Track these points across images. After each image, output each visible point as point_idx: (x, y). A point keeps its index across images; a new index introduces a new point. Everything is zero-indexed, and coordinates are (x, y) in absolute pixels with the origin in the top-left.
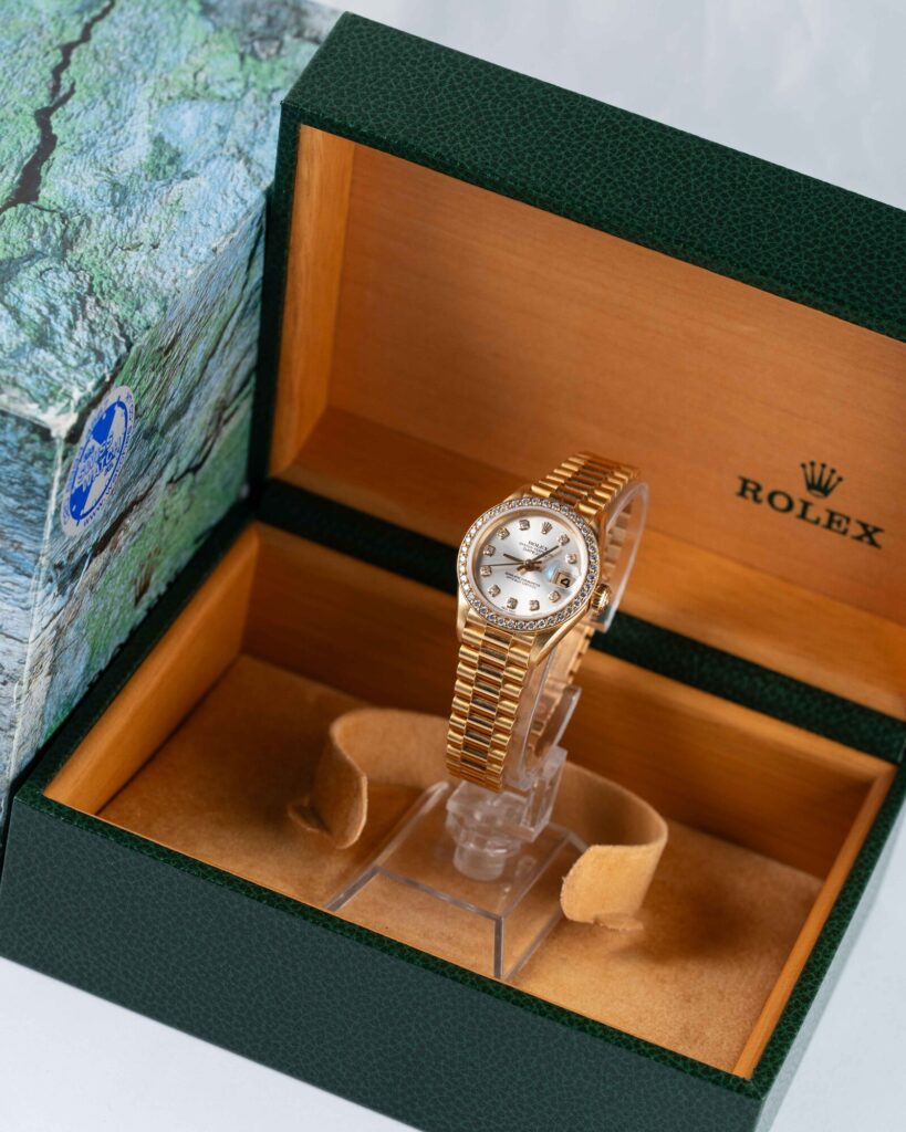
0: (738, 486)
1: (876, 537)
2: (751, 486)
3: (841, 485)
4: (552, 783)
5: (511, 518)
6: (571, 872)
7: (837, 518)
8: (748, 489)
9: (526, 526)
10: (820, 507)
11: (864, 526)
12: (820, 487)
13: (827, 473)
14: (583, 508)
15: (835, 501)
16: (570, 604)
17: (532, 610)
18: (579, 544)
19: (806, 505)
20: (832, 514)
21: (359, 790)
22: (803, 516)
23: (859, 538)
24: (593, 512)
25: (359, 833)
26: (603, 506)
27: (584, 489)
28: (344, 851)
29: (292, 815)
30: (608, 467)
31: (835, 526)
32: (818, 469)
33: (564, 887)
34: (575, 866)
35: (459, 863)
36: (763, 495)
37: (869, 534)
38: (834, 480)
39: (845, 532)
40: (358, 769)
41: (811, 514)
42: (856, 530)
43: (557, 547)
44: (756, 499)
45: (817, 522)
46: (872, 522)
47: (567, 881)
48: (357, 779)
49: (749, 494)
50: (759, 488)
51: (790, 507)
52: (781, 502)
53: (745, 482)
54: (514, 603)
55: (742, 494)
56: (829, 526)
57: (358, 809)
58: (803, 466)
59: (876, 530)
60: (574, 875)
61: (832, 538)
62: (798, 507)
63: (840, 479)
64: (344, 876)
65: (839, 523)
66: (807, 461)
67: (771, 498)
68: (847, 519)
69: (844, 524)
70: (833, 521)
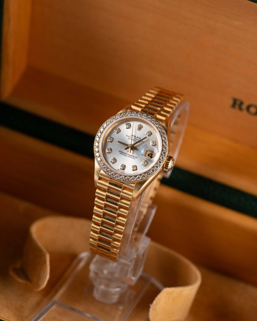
0: (231, 102)
2: (238, 103)
4: (143, 255)
5: (122, 122)
6: (154, 302)
8: (237, 104)
9: (129, 126)
14: (158, 116)
16: (153, 167)
17: (133, 170)
18: (157, 136)
21: (45, 262)
24: (164, 118)
25: (45, 284)
26: (168, 115)
27: (158, 107)
29: (12, 273)
30: (170, 95)
33: (151, 310)
34: (157, 299)
35: (97, 295)
36: (244, 107)
40: (45, 250)
43: (146, 138)
44: (241, 109)
47: (152, 306)
48: (44, 256)
49: (237, 107)
50: (242, 103)
52: (253, 110)
53: (235, 101)
54: (124, 167)
60: (156, 304)
64: (39, 304)
67: (248, 108)
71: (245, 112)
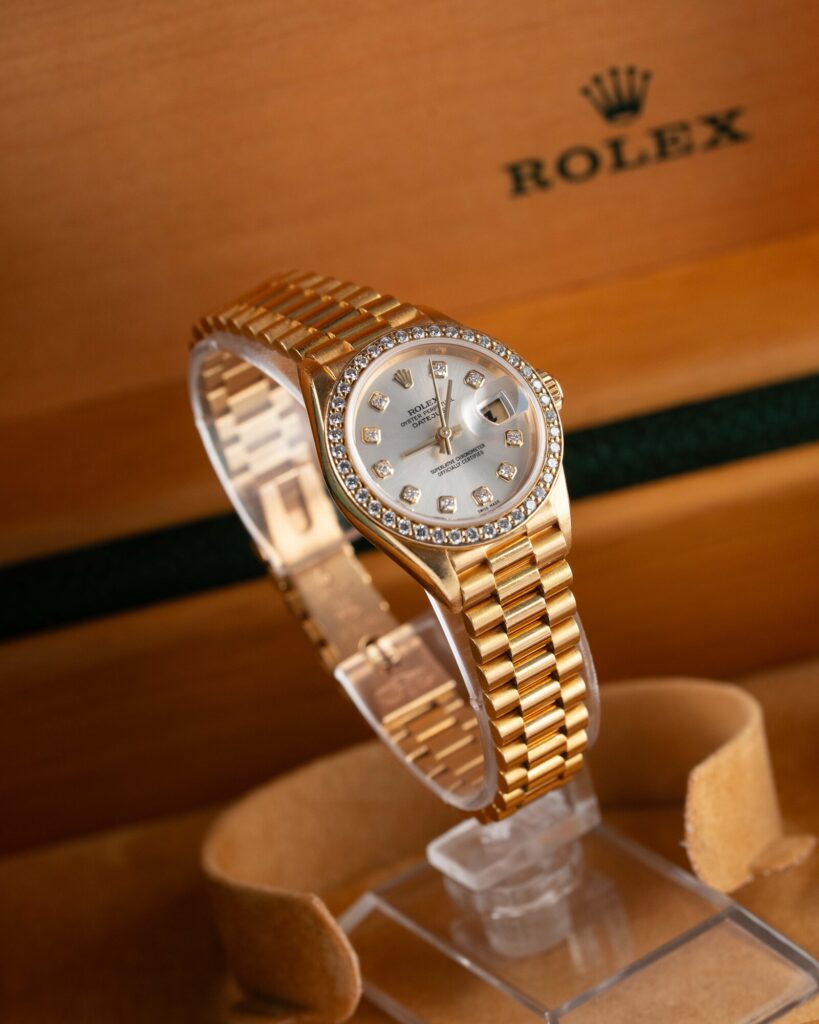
0: (505, 182)
1: (740, 125)
2: (526, 171)
3: (653, 84)
6: (690, 828)
7: (668, 135)
8: (524, 177)
10: (637, 136)
11: (712, 121)
12: (622, 108)
13: (623, 79)
15: (655, 113)
19: (616, 146)
20: (659, 135)
22: (619, 164)
23: (713, 144)
31: (671, 149)
32: (608, 84)
33: (693, 855)
36: (549, 172)
37: (724, 128)
38: (638, 81)
39: (688, 149)
40: (296, 894)
41: (630, 153)
42: (702, 134)
44: (543, 184)
45: (642, 160)
46: (718, 106)
47: (690, 843)
48: (308, 909)
49: (529, 184)
50: (537, 166)
51: (594, 161)
52: (578, 165)
53: (515, 171)
55: (519, 188)
56: (663, 153)
58: (586, 92)
59: (733, 114)
60: (696, 829)
61: (677, 169)
62: (606, 157)
63: (647, 76)
65: (675, 141)
66: (586, 81)
67: (562, 168)
68: (684, 127)
69: (683, 138)
70: (665, 143)
71: (560, 186)
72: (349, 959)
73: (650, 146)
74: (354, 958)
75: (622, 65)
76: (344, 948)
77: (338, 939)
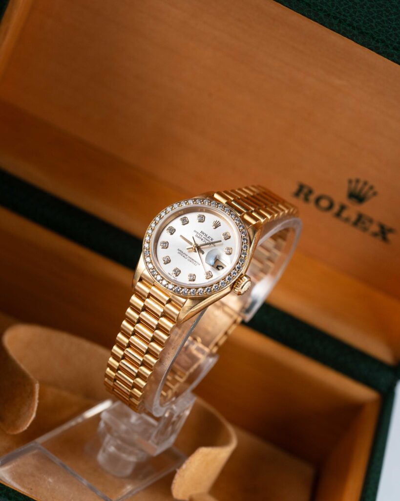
0: (295, 188)
1: (390, 236)
2: (305, 190)
6: (184, 466)
7: (363, 219)
8: (303, 192)
10: (352, 211)
11: (382, 227)
12: (357, 197)
13: (366, 188)
15: (365, 208)
16: (218, 283)
17: (190, 280)
18: (235, 242)
19: (343, 208)
20: (360, 216)
21: (32, 393)
23: (375, 235)
24: (253, 222)
25: (28, 425)
26: (262, 220)
28: (14, 436)
31: (360, 224)
32: (360, 185)
33: (177, 477)
34: (187, 462)
36: (312, 198)
37: (384, 232)
38: (371, 193)
39: (365, 229)
40: (32, 376)
41: (345, 214)
42: (375, 228)
43: (220, 241)
44: (306, 199)
45: (347, 220)
46: (389, 224)
47: (180, 473)
48: (32, 385)
49: (302, 196)
50: (310, 192)
51: (331, 206)
52: (324, 203)
53: (301, 187)
54: (177, 273)
55: (297, 195)
56: (356, 224)
57: (30, 407)
58: (350, 182)
59: (391, 230)
62: (336, 208)
63: (375, 194)
65: (364, 223)
66: (353, 178)
67: (318, 200)
68: (371, 221)
69: (367, 224)
70: (360, 220)
71: (312, 205)
72: (32, 415)
73: (354, 217)
74: (34, 416)
75: (371, 183)
76: (33, 410)
77: (34, 405)
